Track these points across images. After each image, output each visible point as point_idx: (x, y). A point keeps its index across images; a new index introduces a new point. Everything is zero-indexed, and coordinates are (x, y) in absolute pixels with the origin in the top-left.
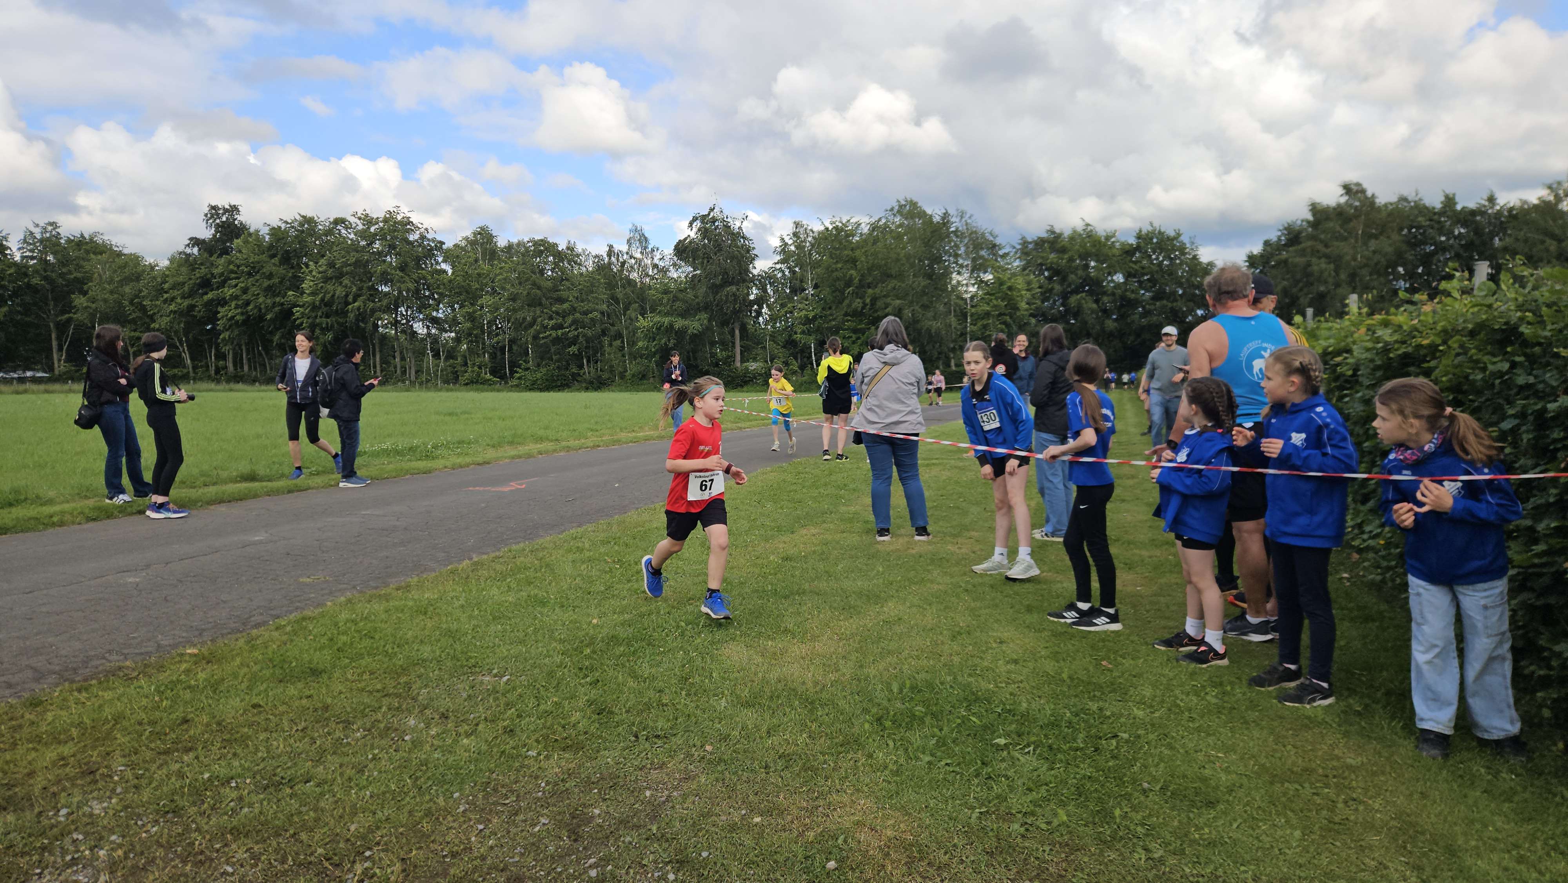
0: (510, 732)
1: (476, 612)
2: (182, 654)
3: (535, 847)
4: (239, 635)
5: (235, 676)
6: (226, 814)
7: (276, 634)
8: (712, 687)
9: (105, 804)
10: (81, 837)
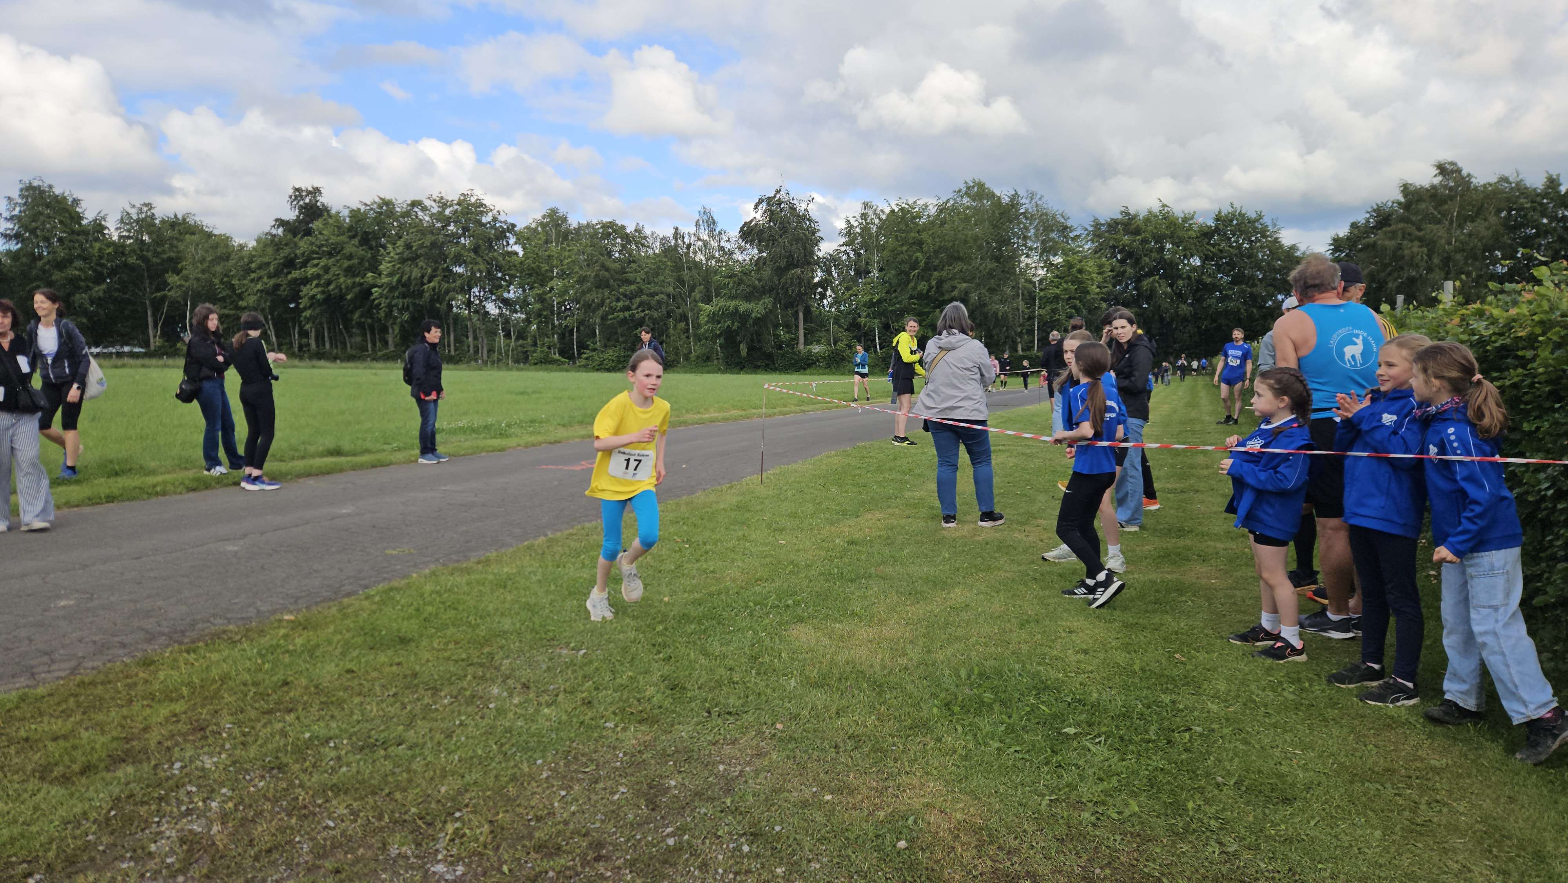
0: (589, 703)
1: (553, 587)
2: (280, 621)
3: (614, 814)
4: (331, 604)
5: (330, 642)
6: (326, 772)
7: (366, 603)
8: (781, 667)
9: (215, 759)
10: (194, 789)
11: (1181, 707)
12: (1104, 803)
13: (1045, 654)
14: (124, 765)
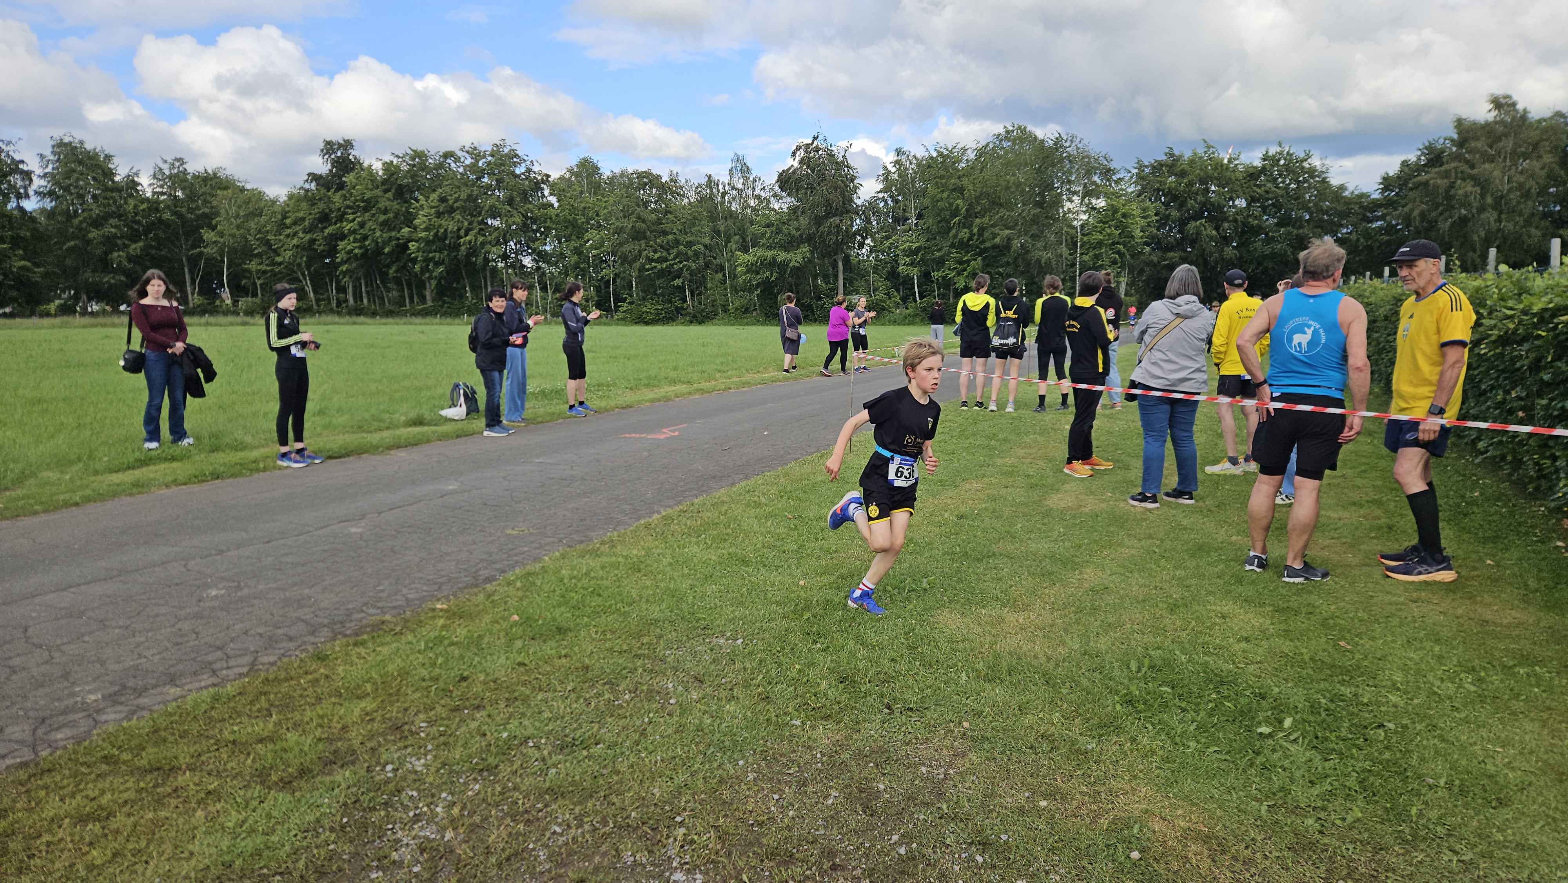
0: (767, 699)
1: (686, 571)
2: (434, 610)
3: (833, 819)
4: (476, 590)
5: (490, 633)
7: (509, 590)
9: (423, 761)
10: (415, 794)
11: (1365, 700)
12: (1324, 809)
13: (1207, 643)
14: (335, 767)
